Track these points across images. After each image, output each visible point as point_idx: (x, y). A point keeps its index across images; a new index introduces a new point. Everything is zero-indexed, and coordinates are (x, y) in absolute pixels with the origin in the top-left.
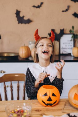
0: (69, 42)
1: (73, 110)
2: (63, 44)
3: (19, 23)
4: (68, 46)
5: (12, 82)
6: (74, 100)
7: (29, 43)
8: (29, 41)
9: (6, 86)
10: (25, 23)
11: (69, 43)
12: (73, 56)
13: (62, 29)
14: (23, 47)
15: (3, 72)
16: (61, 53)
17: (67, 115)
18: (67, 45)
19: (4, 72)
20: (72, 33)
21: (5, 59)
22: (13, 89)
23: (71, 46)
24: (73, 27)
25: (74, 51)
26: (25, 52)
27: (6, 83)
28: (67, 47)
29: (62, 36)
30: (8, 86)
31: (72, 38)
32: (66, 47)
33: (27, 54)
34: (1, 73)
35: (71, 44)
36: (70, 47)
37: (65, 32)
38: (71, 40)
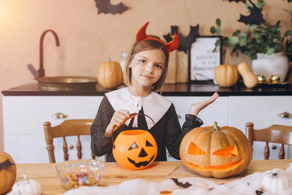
0: (209, 55)
1: (187, 176)
2: (197, 58)
3: (99, 12)
4: (209, 63)
5: (81, 137)
6: (189, 155)
7: (122, 56)
8: (122, 53)
9: (69, 147)
10: (114, 13)
11: (211, 57)
12: (218, 85)
13: (194, 25)
14: (105, 63)
15: (61, 116)
16: (193, 78)
17: (173, 181)
18: (207, 61)
19: (64, 117)
20: (215, 34)
21: (67, 89)
22: (82, 152)
23: (215, 63)
24: (218, 22)
25: (218, 73)
26: (111, 74)
27: (67, 138)
28: (207, 65)
29: (195, 41)
30: (72, 148)
31: (216, 44)
32: (204, 66)
33: (114, 78)
34: (58, 117)
35: (214, 60)
36: (213, 66)
37: (200, 32)
38: (214, 50)
